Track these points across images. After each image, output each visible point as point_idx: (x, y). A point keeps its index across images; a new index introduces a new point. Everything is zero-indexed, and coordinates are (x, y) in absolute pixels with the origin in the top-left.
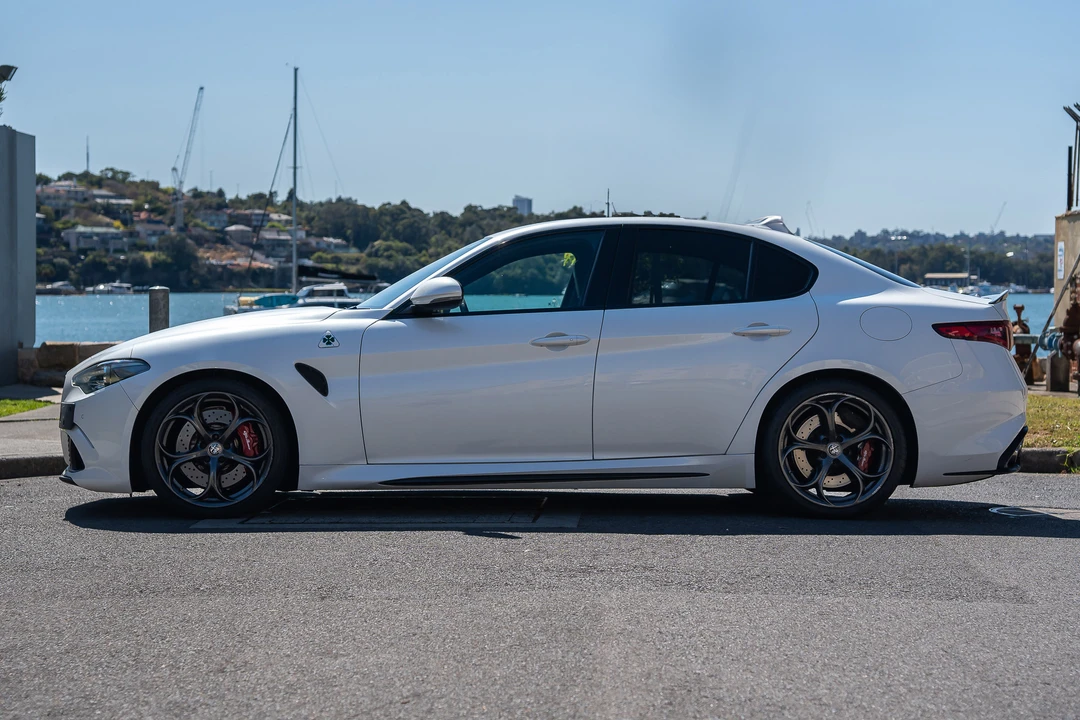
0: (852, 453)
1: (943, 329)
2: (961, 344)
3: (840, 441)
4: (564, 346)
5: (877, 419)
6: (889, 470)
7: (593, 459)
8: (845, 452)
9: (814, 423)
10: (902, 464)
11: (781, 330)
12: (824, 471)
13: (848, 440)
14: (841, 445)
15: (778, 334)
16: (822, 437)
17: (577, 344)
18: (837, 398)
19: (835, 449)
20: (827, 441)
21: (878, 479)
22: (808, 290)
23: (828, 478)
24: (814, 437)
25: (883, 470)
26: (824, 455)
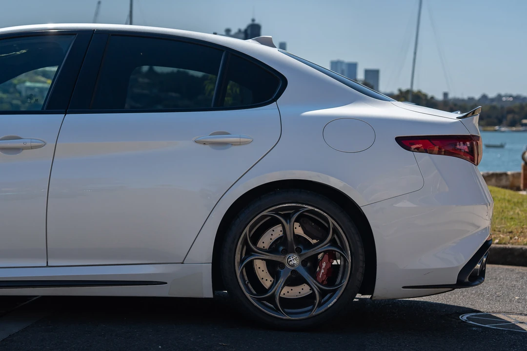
0: (312, 264)
1: (405, 142)
2: (425, 158)
3: (298, 251)
4: (17, 150)
5: (335, 231)
6: (345, 283)
7: (47, 266)
8: (304, 263)
9: (276, 232)
10: (359, 276)
11: (242, 140)
12: (282, 281)
13: (306, 251)
14: (300, 256)
15: (240, 144)
16: (281, 248)
17: (32, 148)
18: (297, 209)
19: (294, 260)
20: (286, 252)
21: (334, 291)
22: (275, 100)
23: (286, 289)
24: (274, 248)
25: (341, 283)
26: (282, 265)
